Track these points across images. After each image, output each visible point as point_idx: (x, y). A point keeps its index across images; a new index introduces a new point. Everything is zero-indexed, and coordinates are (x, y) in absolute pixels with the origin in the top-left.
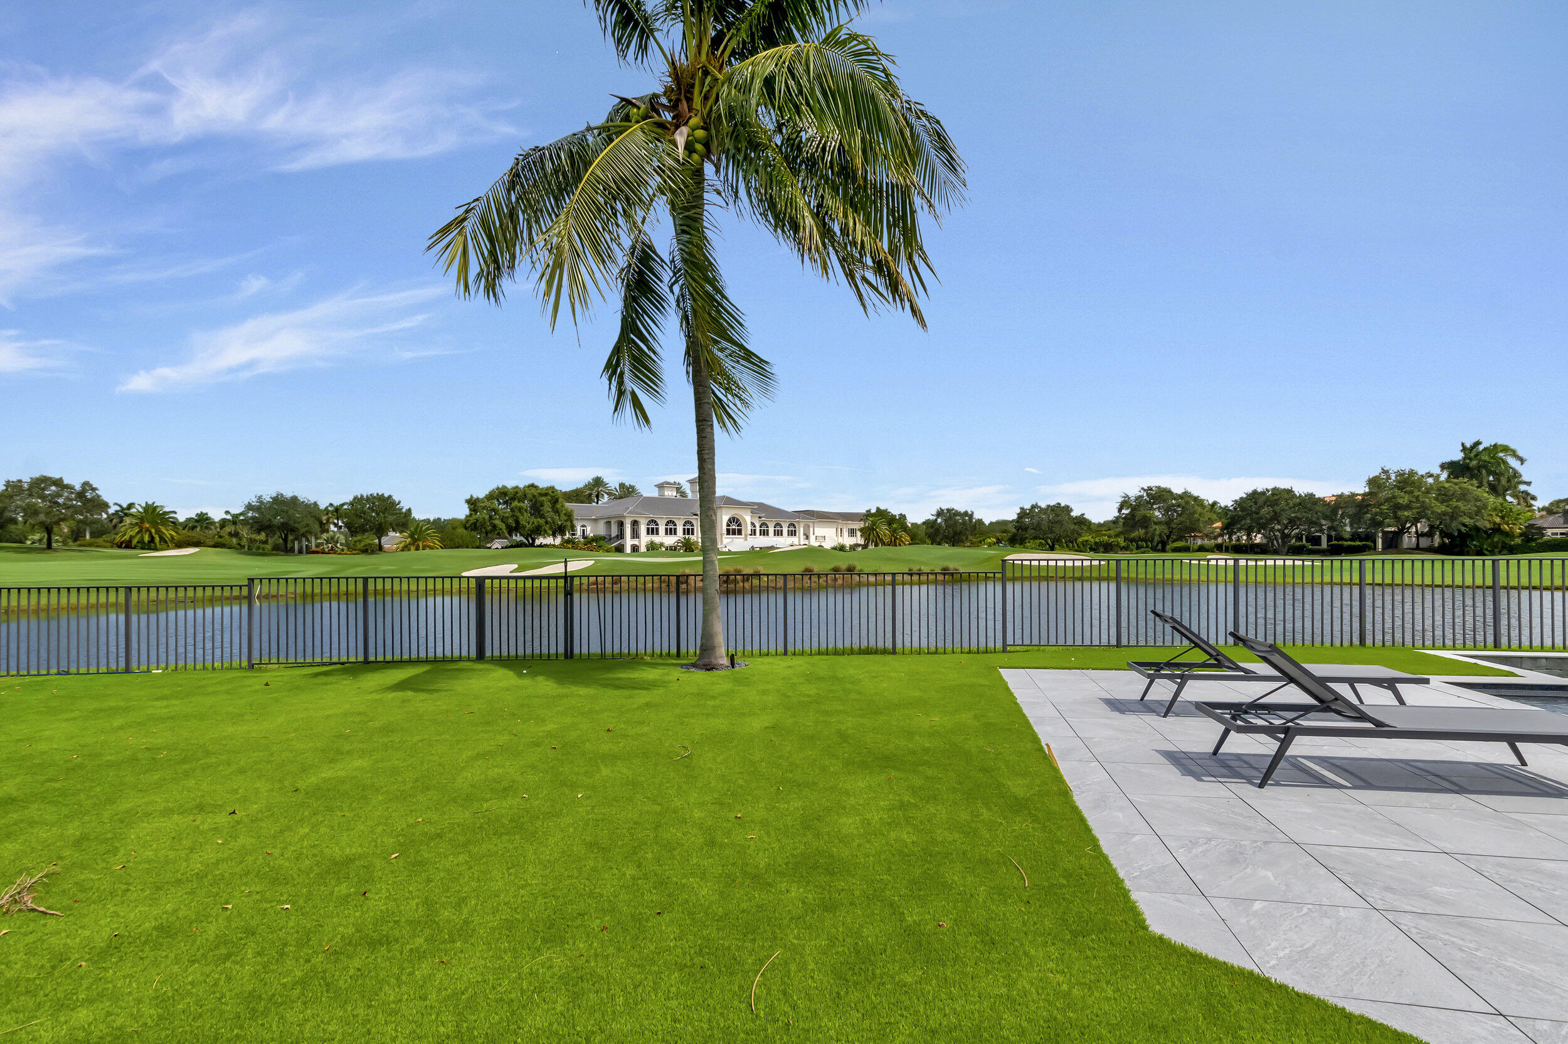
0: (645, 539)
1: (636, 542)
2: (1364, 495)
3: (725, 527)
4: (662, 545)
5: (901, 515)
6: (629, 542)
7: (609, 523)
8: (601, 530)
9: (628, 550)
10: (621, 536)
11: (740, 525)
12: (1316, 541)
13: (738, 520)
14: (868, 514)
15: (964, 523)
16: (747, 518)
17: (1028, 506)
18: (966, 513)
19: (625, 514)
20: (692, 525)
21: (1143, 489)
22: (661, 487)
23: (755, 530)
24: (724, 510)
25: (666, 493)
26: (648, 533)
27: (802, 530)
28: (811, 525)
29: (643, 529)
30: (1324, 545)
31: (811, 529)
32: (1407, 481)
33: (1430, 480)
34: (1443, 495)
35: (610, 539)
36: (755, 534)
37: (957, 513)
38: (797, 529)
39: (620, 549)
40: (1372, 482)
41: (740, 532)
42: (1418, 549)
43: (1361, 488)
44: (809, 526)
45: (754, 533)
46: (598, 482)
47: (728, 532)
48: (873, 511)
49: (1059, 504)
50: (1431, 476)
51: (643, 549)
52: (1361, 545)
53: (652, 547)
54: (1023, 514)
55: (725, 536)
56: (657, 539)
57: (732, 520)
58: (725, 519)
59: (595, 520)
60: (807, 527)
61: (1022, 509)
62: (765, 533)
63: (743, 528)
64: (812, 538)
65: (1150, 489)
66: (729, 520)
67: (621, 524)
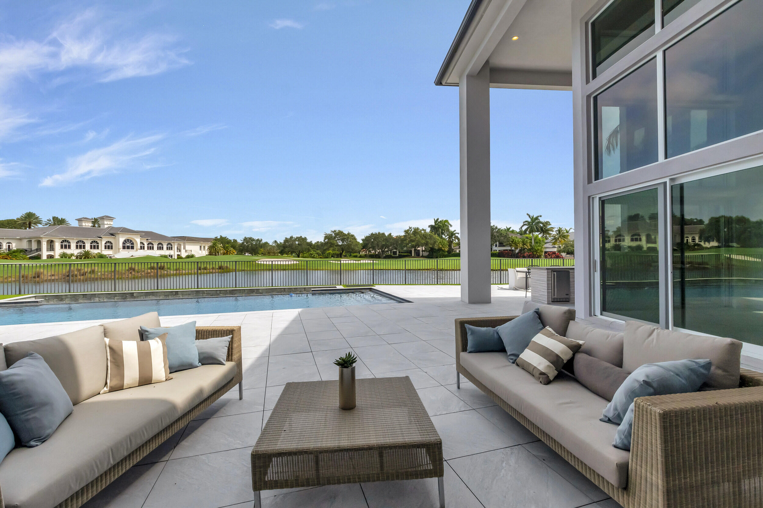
0: (58, 251)
1: (51, 253)
2: (404, 236)
3: (121, 245)
4: (72, 255)
5: (234, 240)
6: (45, 253)
7: (30, 241)
8: (24, 245)
9: (44, 257)
10: (39, 249)
11: (133, 244)
12: (395, 253)
13: (131, 241)
14: (216, 239)
15: (256, 244)
16: (138, 240)
17: (289, 237)
18: (258, 240)
19: (41, 236)
20: (98, 243)
21: (332, 231)
22: (80, 220)
23: (144, 247)
24: (120, 235)
25: (84, 224)
26: (62, 247)
27: (176, 247)
28: (182, 244)
29: (57, 245)
30: (397, 255)
31: (182, 247)
32: (416, 231)
33: (423, 232)
34: (431, 237)
35: (31, 251)
36: (144, 249)
37: (253, 240)
38: (173, 246)
39: (38, 257)
40: (406, 232)
41: (132, 248)
42: (423, 257)
43: (403, 234)
44: (181, 245)
45: (142, 248)
46: (30, 215)
47: (124, 248)
48: (219, 237)
49: (301, 236)
50: (423, 230)
51: (57, 256)
52: (407, 254)
53: (64, 256)
54: (286, 240)
55: (122, 249)
56: (68, 251)
57: (126, 241)
58: (122, 240)
59: (20, 239)
60: (179, 245)
61: (286, 238)
62: (151, 248)
63: (135, 245)
64: (183, 251)
65: (335, 231)
66: (125, 241)
67: (39, 243)
